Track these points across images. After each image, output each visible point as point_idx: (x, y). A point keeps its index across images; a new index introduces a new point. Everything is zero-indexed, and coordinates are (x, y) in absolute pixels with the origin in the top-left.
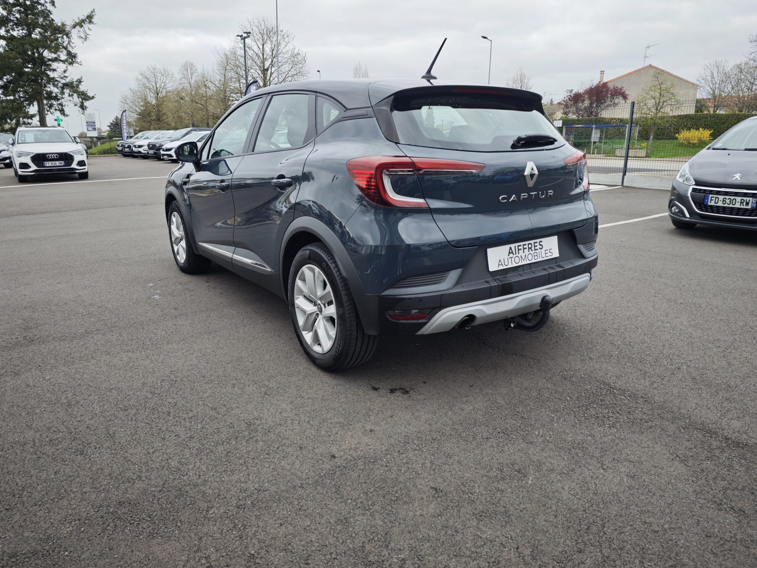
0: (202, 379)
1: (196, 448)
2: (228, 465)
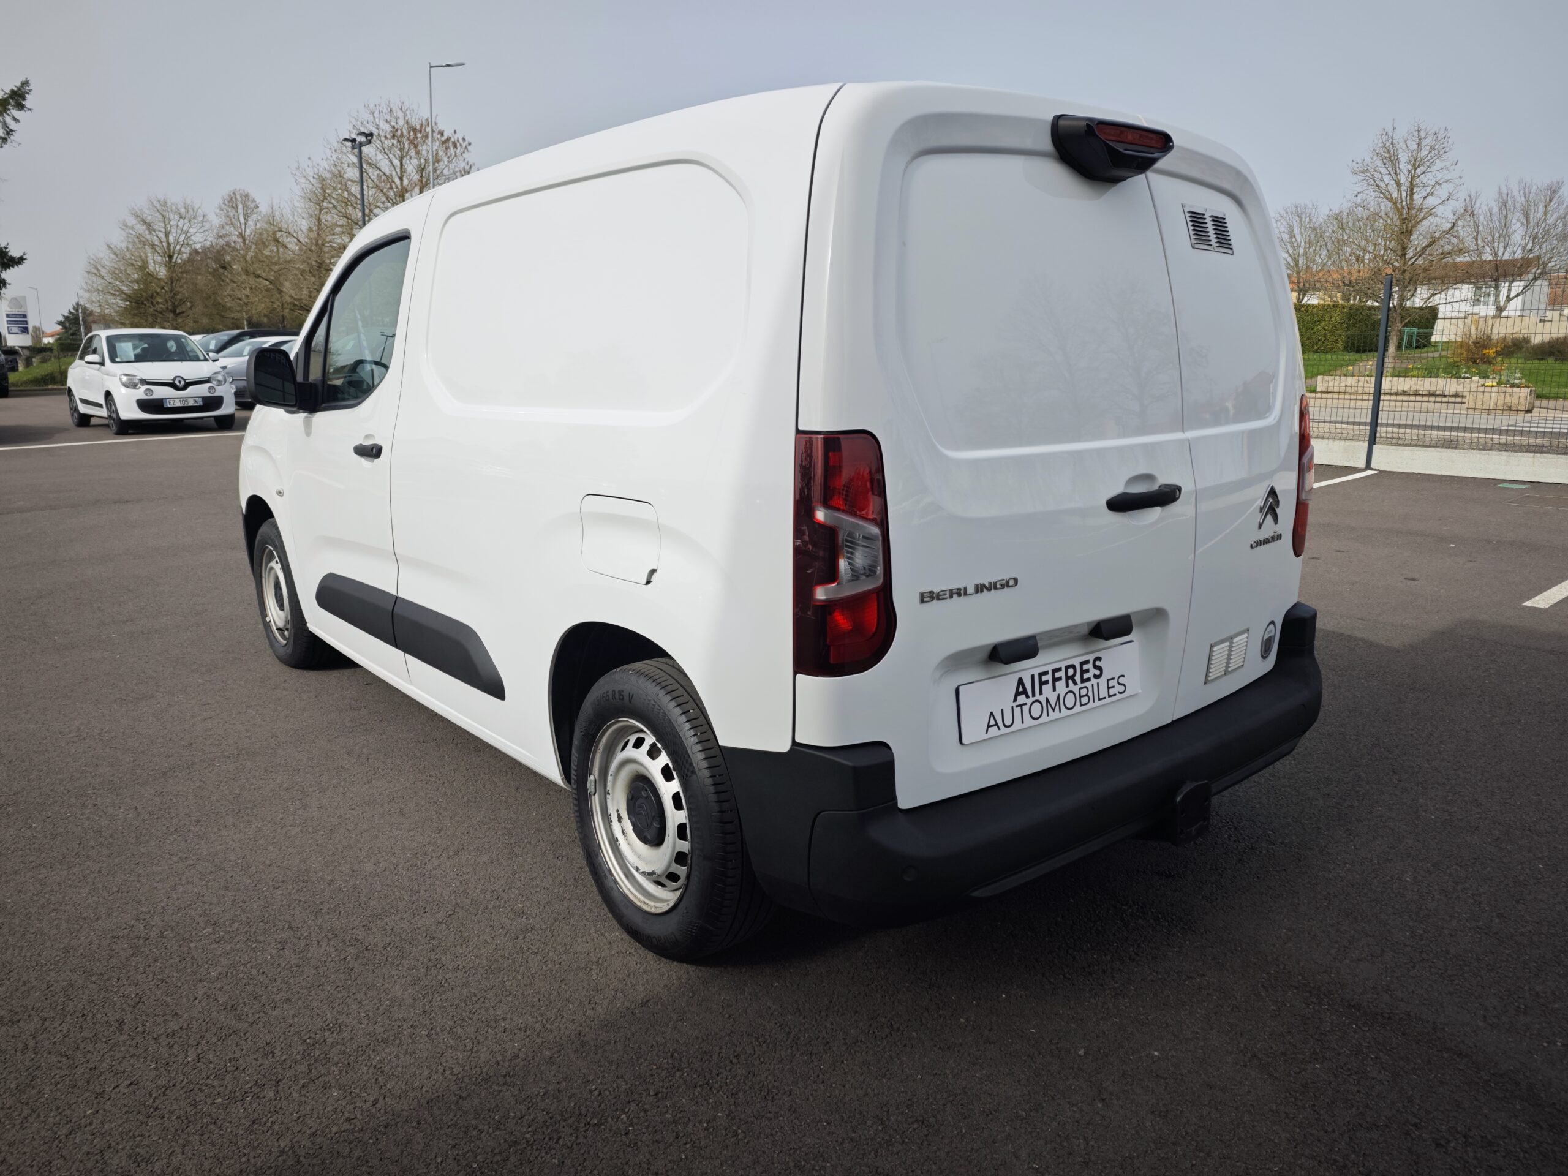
0: (209, 930)
1: (178, 1113)
2: (252, 1155)
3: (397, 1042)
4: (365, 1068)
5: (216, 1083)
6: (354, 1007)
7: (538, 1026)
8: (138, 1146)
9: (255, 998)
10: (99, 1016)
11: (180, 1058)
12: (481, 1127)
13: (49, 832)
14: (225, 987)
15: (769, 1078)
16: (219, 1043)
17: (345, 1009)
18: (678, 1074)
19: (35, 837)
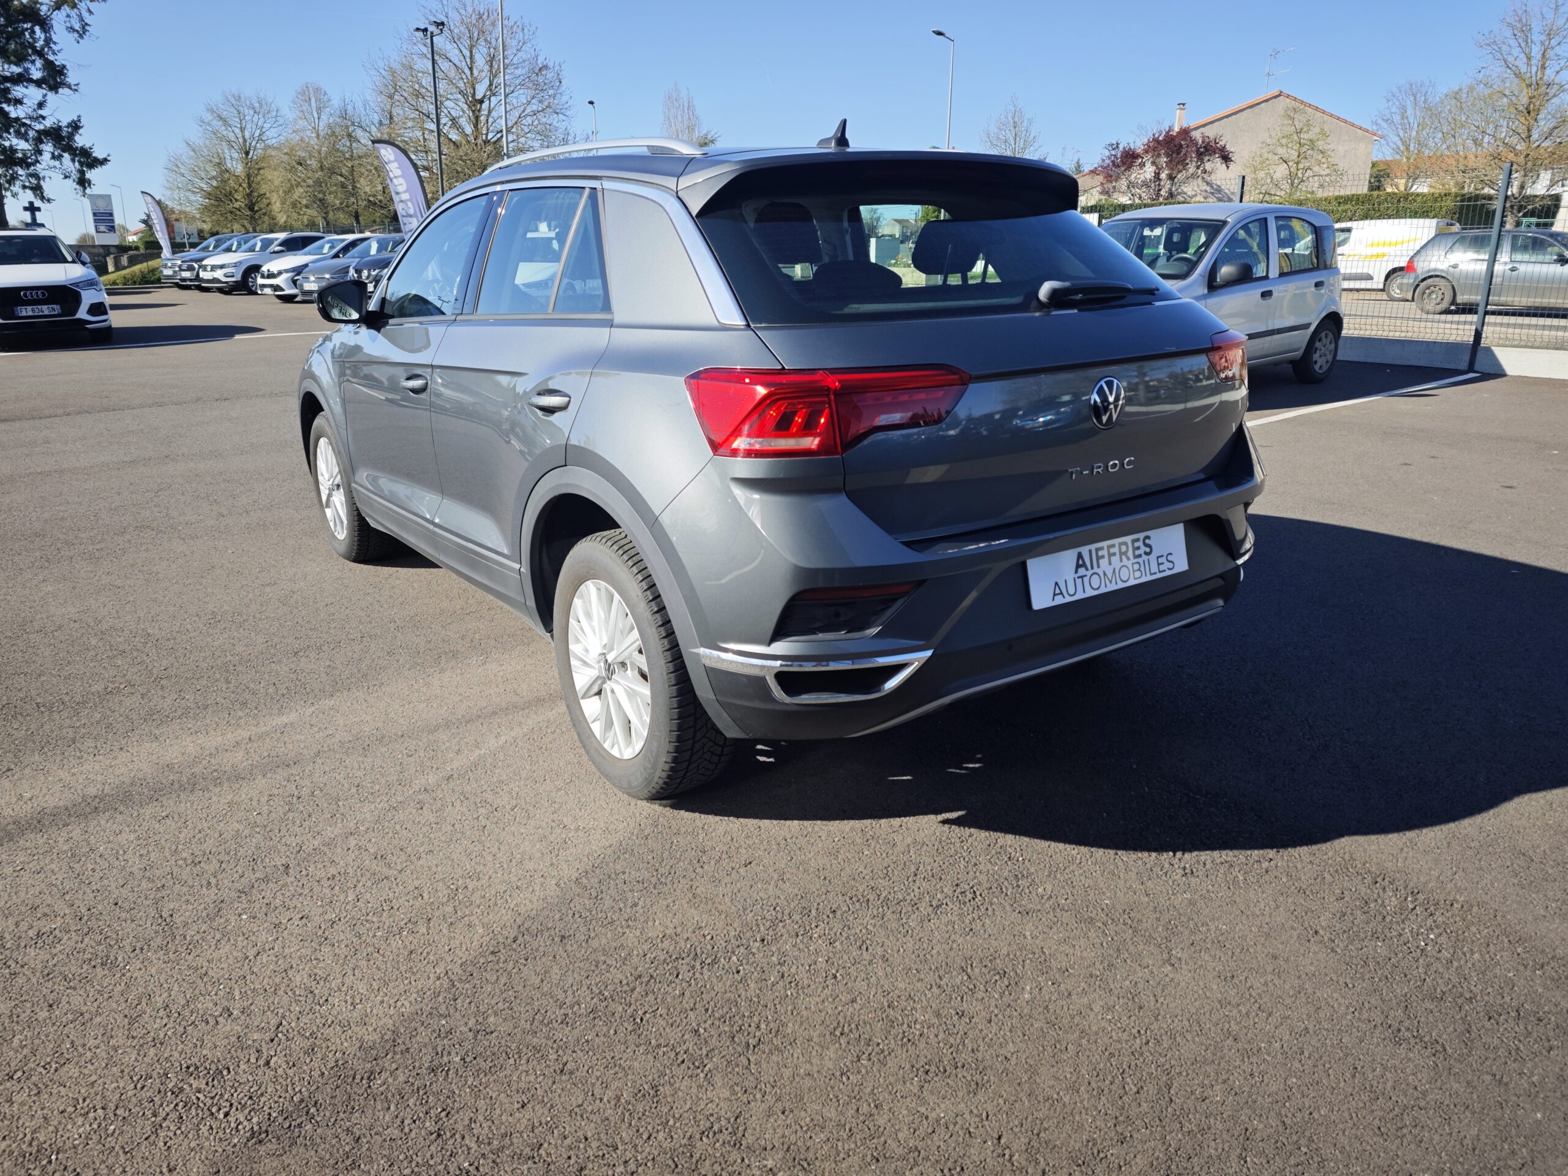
3: (531, 889)
4: (504, 911)
5: (375, 919)
6: (490, 858)
7: (654, 880)
8: (315, 967)
9: (401, 850)
10: (267, 860)
11: (342, 897)
12: (609, 962)
13: (200, 704)
14: (373, 840)
15: (864, 931)
16: (374, 886)
17: (482, 861)
18: (781, 924)
19: (188, 707)
